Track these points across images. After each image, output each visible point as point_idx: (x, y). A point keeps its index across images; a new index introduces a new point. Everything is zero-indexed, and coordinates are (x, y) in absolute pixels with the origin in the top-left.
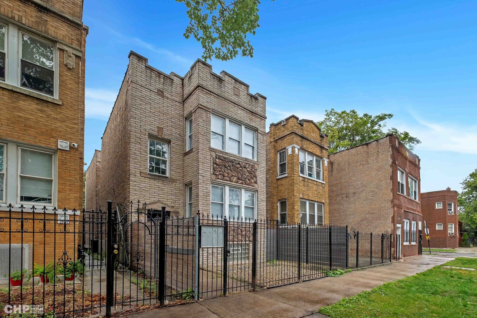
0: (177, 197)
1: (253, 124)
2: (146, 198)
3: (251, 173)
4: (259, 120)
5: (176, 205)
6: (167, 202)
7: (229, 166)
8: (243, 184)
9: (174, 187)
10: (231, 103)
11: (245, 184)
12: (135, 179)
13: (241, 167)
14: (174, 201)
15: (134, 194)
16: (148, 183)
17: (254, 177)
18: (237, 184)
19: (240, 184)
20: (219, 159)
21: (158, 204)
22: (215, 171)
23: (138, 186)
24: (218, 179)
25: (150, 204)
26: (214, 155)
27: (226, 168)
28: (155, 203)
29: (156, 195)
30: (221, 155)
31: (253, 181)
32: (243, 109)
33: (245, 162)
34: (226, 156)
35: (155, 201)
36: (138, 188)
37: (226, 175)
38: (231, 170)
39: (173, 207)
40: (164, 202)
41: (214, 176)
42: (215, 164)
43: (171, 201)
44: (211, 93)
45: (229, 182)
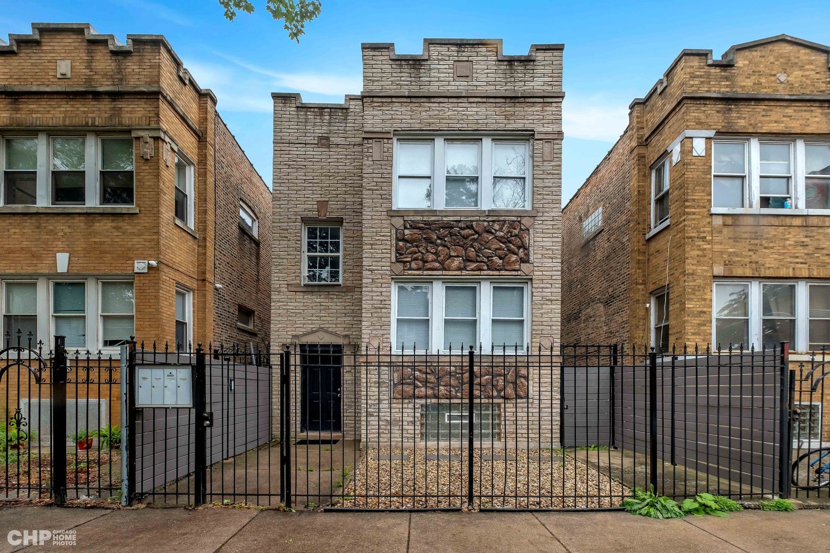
0: (355, 319)
1: (519, 125)
2: (297, 326)
3: (510, 242)
4: (538, 108)
5: (354, 333)
6: (336, 329)
7: (439, 238)
8: (480, 270)
9: (349, 300)
10: (446, 100)
11: (489, 269)
12: (279, 297)
13: (477, 232)
14: (350, 326)
15: (277, 322)
16: (301, 300)
17: (519, 248)
18: (464, 272)
19: (473, 270)
20: (412, 227)
21: (318, 333)
22: (401, 254)
23: (284, 307)
24: (410, 269)
25: (304, 335)
26: (398, 222)
27: (432, 243)
28: (313, 332)
29: (315, 318)
30: (418, 218)
31: (514, 258)
32: (484, 100)
33: (490, 219)
34: (433, 218)
35: (314, 329)
36: (285, 311)
37: (431, 257)
38: (445, 246)
39: (346, 336)
40: (330, 330)
41: (400, 266)
42: (400, 240)
43: (344, 326)
44: (394, 100)
45: (440, 273)
